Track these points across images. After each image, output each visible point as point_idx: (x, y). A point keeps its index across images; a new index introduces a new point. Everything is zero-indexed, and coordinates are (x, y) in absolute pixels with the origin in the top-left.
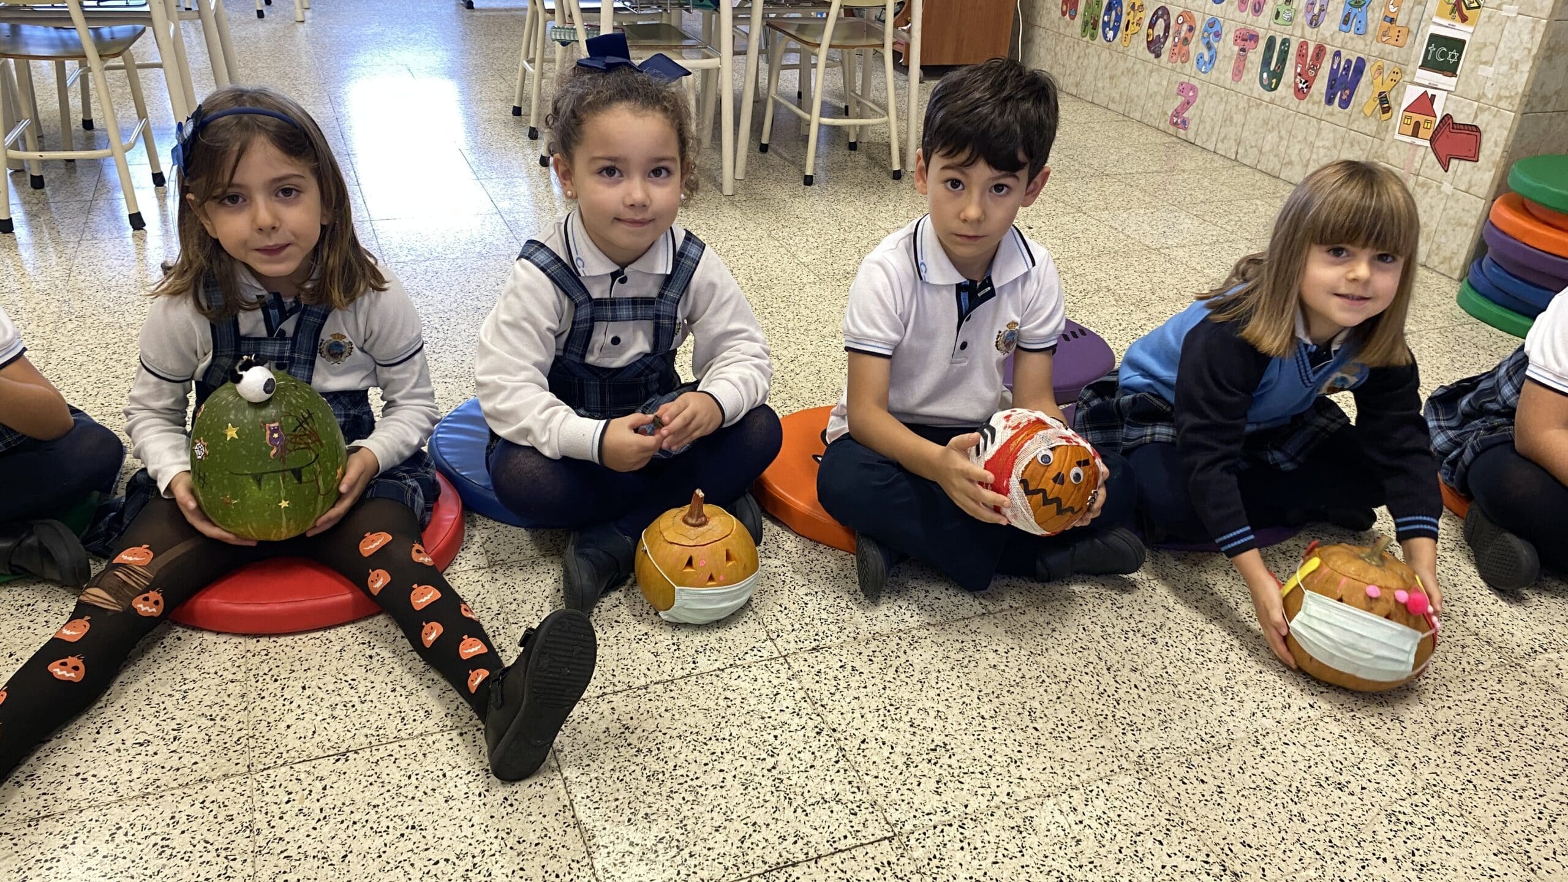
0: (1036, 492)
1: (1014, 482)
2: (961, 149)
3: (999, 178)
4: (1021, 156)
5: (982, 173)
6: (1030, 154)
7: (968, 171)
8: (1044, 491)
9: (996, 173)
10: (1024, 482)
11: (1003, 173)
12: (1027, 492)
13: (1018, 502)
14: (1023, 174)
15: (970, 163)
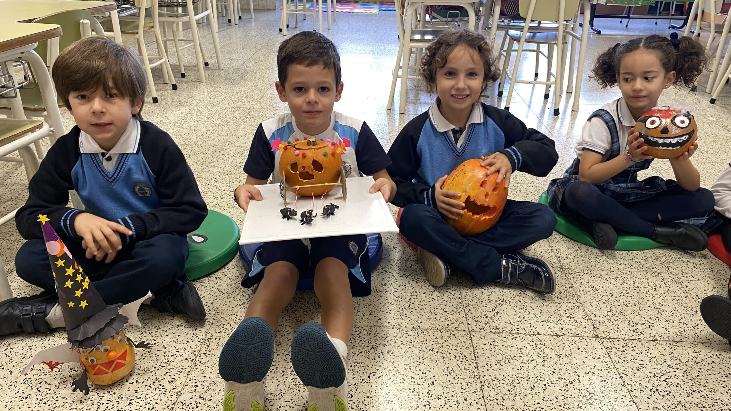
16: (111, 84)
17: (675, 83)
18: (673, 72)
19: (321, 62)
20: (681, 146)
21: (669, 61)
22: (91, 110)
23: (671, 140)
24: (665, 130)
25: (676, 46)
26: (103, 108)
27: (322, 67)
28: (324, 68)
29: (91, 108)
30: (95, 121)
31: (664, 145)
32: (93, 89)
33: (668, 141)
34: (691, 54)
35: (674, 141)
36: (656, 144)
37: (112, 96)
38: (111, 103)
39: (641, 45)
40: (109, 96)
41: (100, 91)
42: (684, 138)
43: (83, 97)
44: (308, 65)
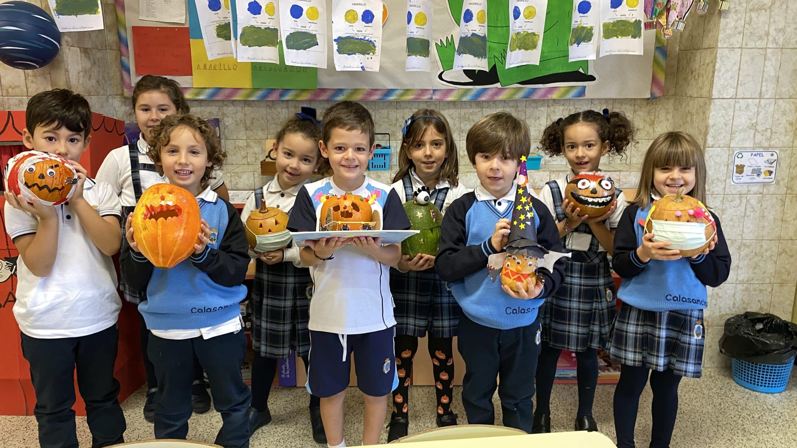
0: (34, 185)
1: (21, 186)
2: (52, 121)
3: (73, 135)
4: (82, 126)
5: (64, 132)
6: (85, 125)
7: (57, 132)
8: (36, 184)
9: (70, 133)
10: (26, 184)
11: (74, 133)
12: (29, 187)
13: (26, 193)
14: (83, 133)
15: (58, 128)
16: (507, 150)
17: (609, 151)
18: (607, 141)
19: (360, 128)
20: (606, 205)
21: (604, 132)
22: (490, 167)
23: (599, 199)
24: (594, 192)
25: (608, 120)
26: (499, 166)
27: (360, 132)
28: (362, 133)
29: (491, 165)
30: (491, 174)
31: (593, 203)
32: (494, 153)
33: (596, 200)
34: (620, 126)
35: (601, 201)
36: (587, 202)
37: (506, 158)
38: (504, 163)
39: (581, 119)
40: (505, 158)
41: (499, 155)
42: (609, 199)
43: (487, 157)
44: (349, 129)
